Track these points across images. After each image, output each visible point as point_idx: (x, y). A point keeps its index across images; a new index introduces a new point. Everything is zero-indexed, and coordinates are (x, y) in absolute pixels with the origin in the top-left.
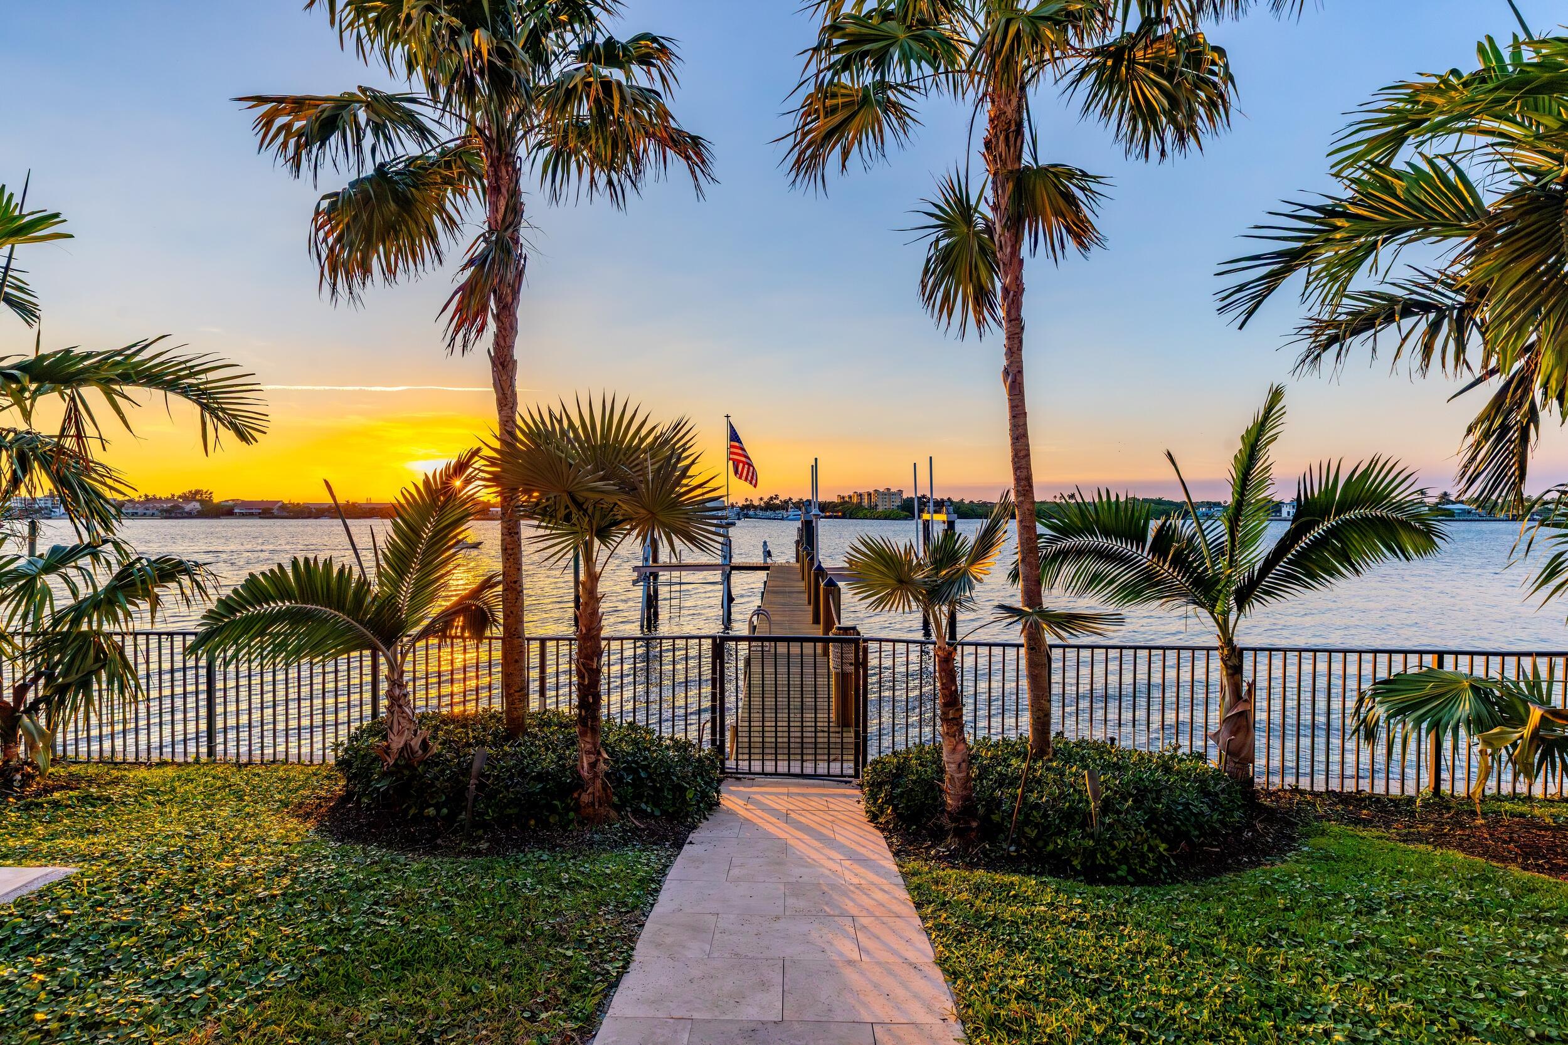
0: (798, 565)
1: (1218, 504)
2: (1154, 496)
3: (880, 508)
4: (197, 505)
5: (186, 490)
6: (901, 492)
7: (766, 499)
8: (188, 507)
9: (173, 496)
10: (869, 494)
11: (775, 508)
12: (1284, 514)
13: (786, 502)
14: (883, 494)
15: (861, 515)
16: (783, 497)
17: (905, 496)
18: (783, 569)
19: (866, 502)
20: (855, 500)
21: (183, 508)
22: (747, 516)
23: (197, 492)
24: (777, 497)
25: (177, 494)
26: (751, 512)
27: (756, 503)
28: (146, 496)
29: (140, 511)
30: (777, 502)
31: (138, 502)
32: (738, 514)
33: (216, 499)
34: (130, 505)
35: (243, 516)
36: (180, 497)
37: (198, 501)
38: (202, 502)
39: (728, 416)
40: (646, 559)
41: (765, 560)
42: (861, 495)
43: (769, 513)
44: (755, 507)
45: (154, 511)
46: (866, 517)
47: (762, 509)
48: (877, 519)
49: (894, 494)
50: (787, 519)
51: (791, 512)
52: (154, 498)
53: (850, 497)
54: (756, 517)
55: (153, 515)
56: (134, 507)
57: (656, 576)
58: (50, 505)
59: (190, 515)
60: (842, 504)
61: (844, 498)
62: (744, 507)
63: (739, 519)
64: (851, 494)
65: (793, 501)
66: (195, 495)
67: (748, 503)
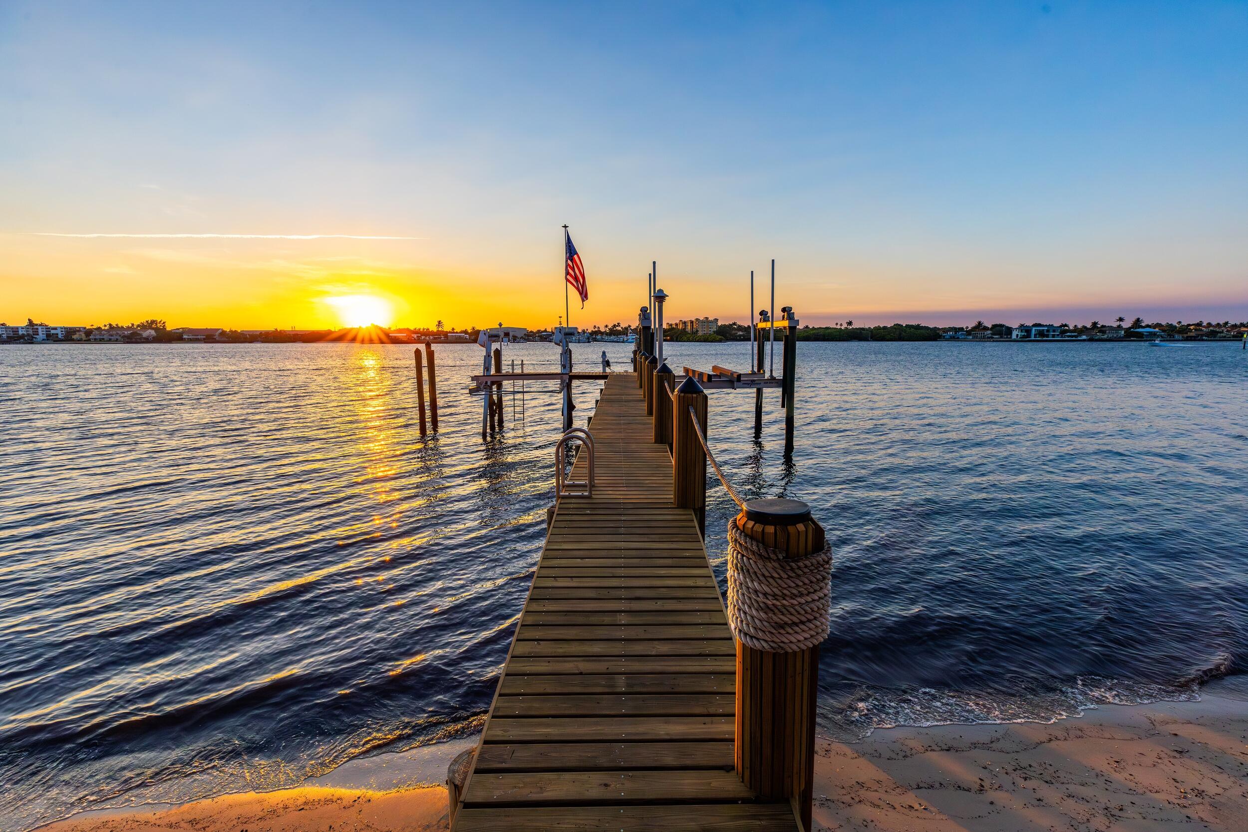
0: (636, 374)
1: (961, 329)
2: (914, 323)
3: (700, 333)
4: (153, 332)
5: (144, 320)
6: (716, 320)
7: (610, 327)
8: (145, 334)
9: (133, 325)
10: (692, 322)
11: (618, 333)
12: (1014, 336)
13: (626, 329)
14: (703, 322)
15: (685, 338)
16: (624, 325)
17: (719, 324)
18: (622, 378)
19: (689, 328)
20: (680, 327)
21: (141, 335)
22: (595, 340)
23: (153, 322)
24: (619, 325)
25: (136, 323)
26: (599, 337)
27: (603, 330)
28: (110, 325)
29: (105, 337)
30: (619, 328)
31: (104, 330)
32: (588, 338)
33: (169, 328)
34: (97, 332)
35: (190, 341)
36: (138, 326)
37: (153, 329)
38: (156, 329)
39: (565, 227)
40: (487, 368)
41: (604, 369)
42: (685, 323)
43: (612, 337)
44: (602, 333)
45: (118, 337)
46: (688, 341)
47: (607, 334)
48: (698, 341)
49: (711, 322)
50: (627, 341)
51: (630, 337)
52: (118, 328)
53: (676, 325)
54: (602, 340)
55: (117, 340)
56: (100, 335)
57: (500, 386)
58: (31, 333)
59: (147, 341)
60: (670, 330)
61: (671, 325)
62: (593, 333)
63: (589, 342)
64: (678, 322)
65: (632, 328)
66: (151, 324)
67: (596, 329)
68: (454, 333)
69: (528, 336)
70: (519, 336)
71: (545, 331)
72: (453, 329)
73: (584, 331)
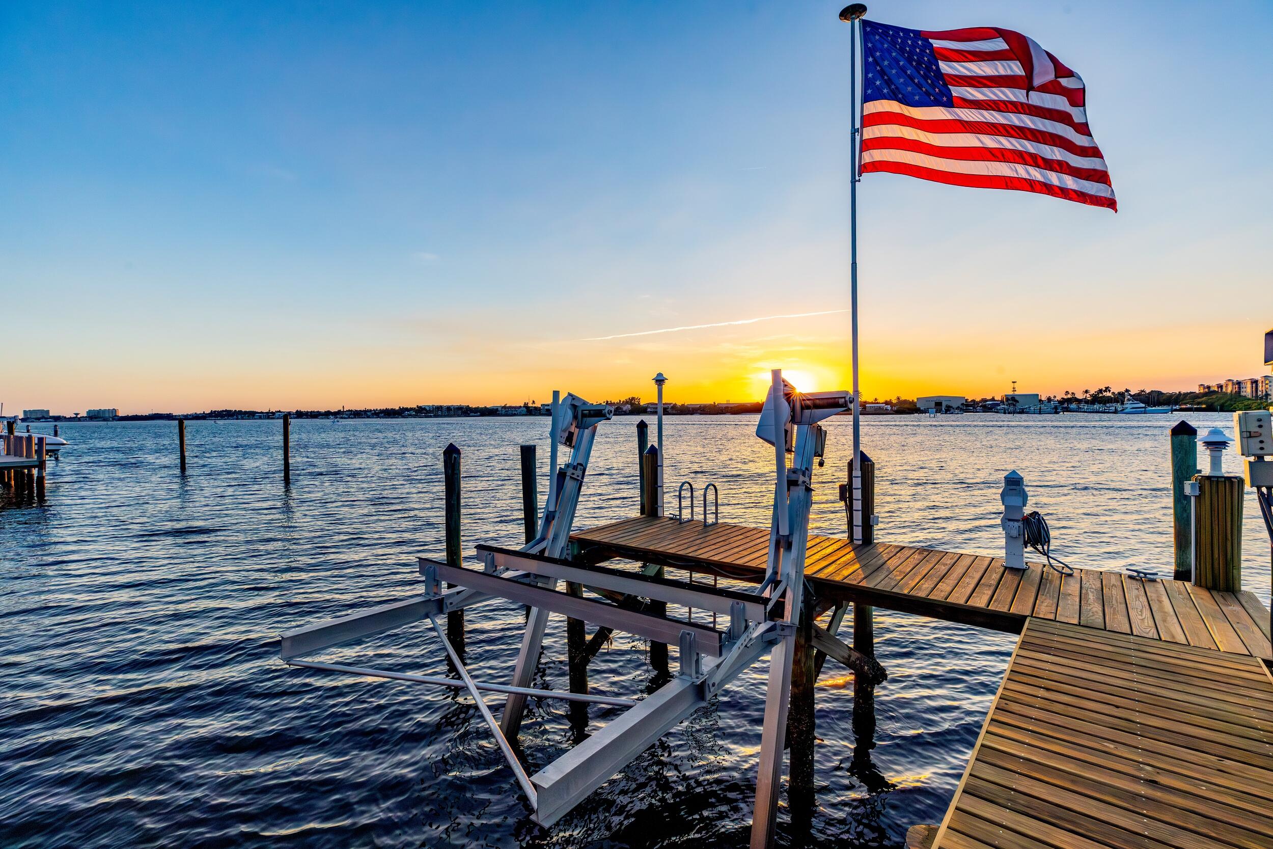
4: (630, 407)
5: (627, 398)
7: (1092, 392)
8: (625, 408)
9: (619, 401)
10: (1255, 382)
11: (1107, 401)
13: (1121, 394)
16: (1116, 389)
19: (1247, 391)
20: (1229, 389)
21: (622, 409)
22: (1067, 410)
23: (633, 398)
24: (1107, 389)
25: (622, 399)
26: (1073, 406)
27: (1080, 396)
30: (1108, 394)
32: (1056, 408)
33: (643, 403)
38: (632, 404)
42: (1239, 383)
43: (1096, 406)
44: (1079, 401)
47: (1086, 401)
50: (1122, 411)
51: (1128, 405)
53: (1220, 387)
54: (1079, 411)
59: (625, 413)
60: (1205, 394)
61: (1209, 387)
62: (1063, 401)
63: (1057, 413)
64: (1223, 382)
65: (1132, 393)
66: (631, 401)
67: (1069, 396)
68: (877, 403)
69: (967, 406)
70: (955, 406)
71: (993, 399)
72: (876, 399)
73: (1049, 400)
